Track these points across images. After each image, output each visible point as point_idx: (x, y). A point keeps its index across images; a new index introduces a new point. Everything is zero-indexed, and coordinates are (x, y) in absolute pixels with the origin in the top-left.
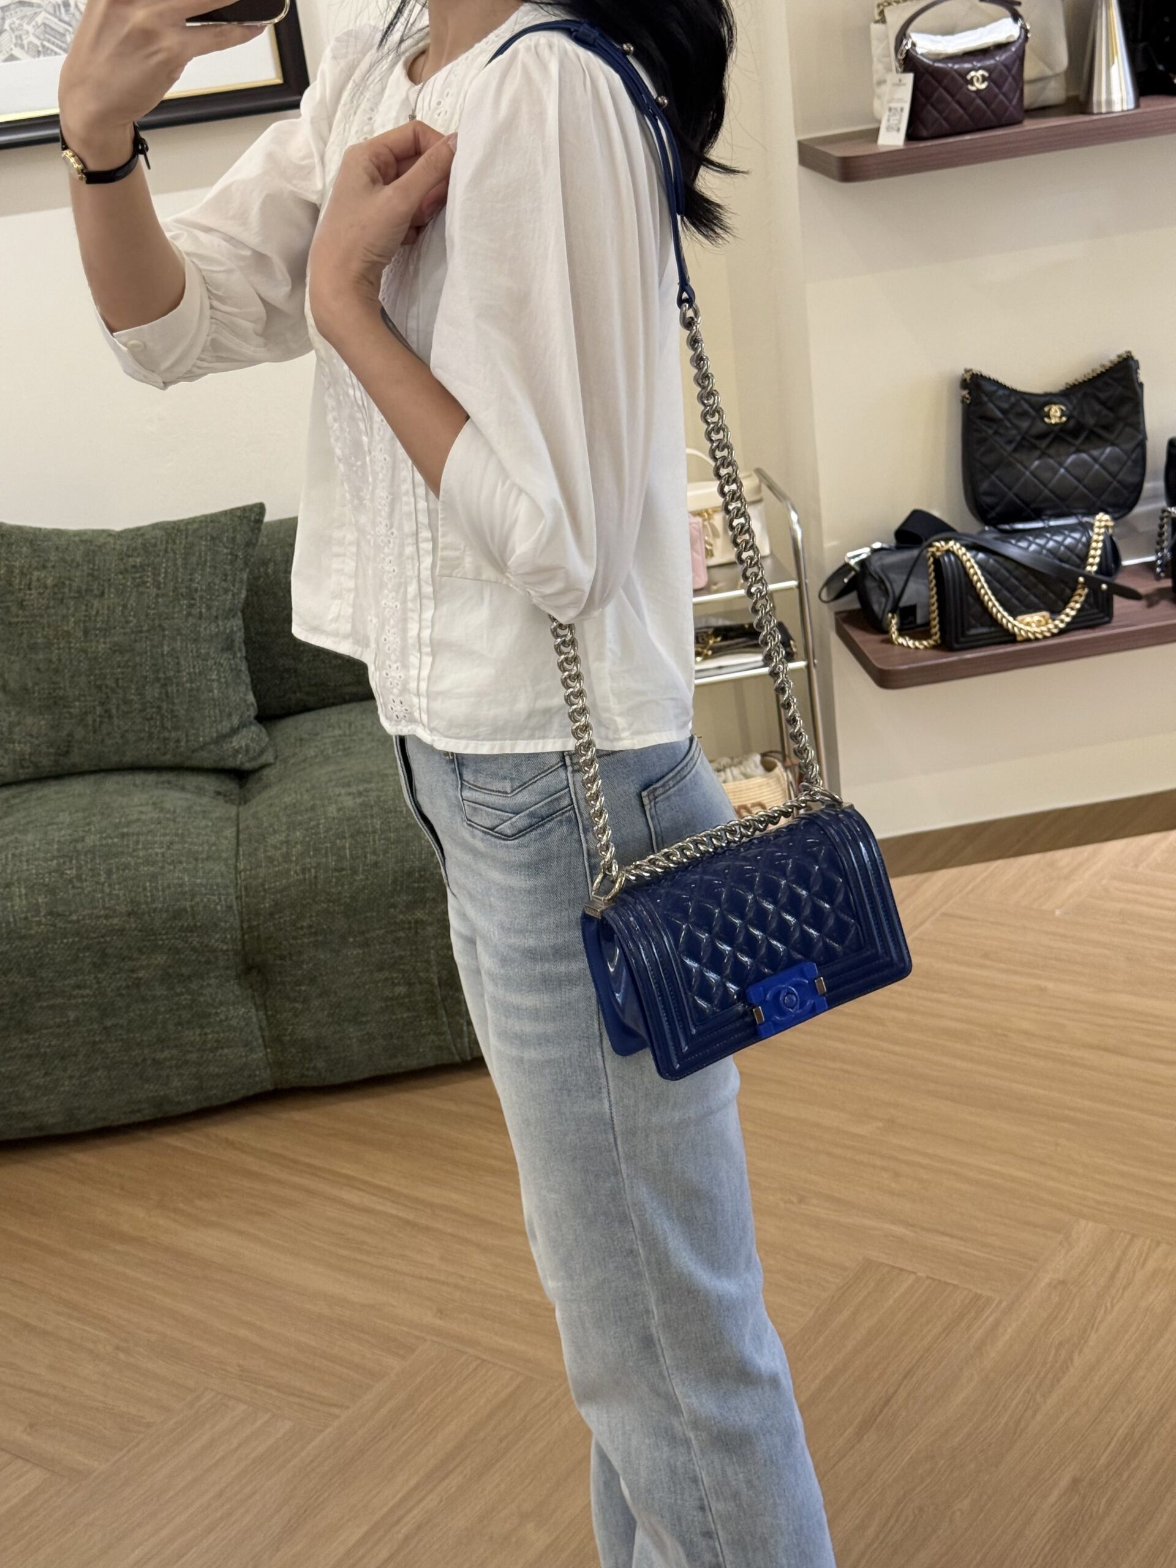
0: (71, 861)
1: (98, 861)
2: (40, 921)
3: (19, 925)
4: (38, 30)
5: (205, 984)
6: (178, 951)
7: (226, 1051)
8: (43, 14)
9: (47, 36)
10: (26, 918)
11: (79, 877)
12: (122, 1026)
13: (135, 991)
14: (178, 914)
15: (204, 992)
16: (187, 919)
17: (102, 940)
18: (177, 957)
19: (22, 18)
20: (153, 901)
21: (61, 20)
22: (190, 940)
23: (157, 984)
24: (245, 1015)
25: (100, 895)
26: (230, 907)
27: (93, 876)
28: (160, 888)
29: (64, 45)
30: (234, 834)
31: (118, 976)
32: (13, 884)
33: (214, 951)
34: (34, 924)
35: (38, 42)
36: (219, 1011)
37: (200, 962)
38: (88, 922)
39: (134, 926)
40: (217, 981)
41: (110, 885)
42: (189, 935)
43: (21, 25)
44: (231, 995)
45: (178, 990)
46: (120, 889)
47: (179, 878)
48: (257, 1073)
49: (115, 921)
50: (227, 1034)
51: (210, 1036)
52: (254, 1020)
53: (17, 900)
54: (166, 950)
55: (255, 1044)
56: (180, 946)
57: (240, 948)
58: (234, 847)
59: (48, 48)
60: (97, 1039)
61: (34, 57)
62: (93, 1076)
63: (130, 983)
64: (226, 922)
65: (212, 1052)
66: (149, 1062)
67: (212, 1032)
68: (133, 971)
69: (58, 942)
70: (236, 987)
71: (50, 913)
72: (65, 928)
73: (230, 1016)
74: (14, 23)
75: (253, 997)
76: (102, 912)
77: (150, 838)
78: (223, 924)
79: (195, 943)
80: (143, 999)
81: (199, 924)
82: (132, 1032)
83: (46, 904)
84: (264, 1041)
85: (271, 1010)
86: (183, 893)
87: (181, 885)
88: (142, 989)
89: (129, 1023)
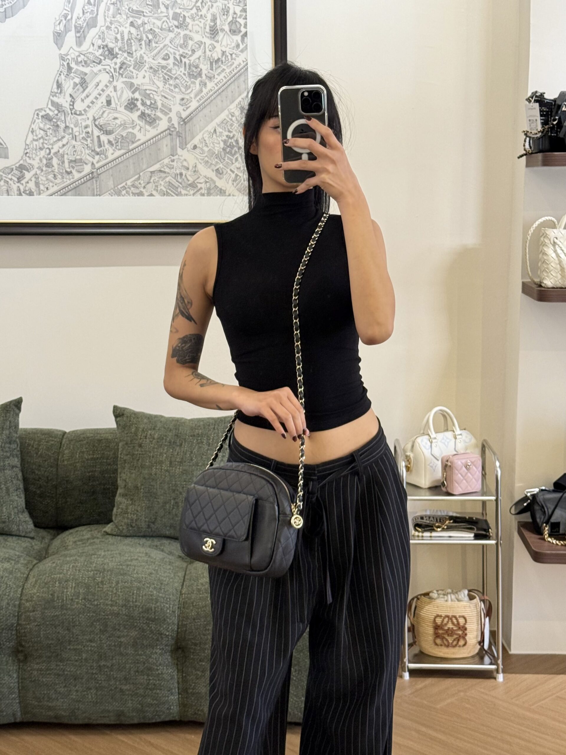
0: (100, 574)
1: (113, 576)
2: (78, 602)
3: (69, 602)
4: (166, 184)
5: (154, 652)
6: (143, 631)
7: (158, 691)
8: (170, 177)
9: (170, 187)
10: (72, 600)
11: (102, 582)
12: (108, 667)
13: (118, 649)
14: (148, 610)
15: (153, 656)
16: (151, 614)
17: (107, 617)
18: (143, 634)
19: (159, 178)
20: (136, 601)
21: (177, 181)
22: (150, 626)
23: (129, 647)
24: (171, 673)
25: (110, 593)
26: (174, 612)
27: (109, 583)
28: (141, 595)
29: (177, 193)
30: (183, 575)
31: (111, 639)
33: (162, 634)
34: (75, 603)
35: (165, 190)
36: (158, 668)
37: (153, 639)
38: (102, 606)
39: (124, 613)
40: (160, 651)
41: (117, 589)
42: (150, 622)
43: (158, 181)
44: (166, 660)
45: (140, 652)
46: (121, 592)
47: (151, 592)
48: (172, 707)
49: (115, 608)
50: (160, 682)
51: (151, 681)
52: (176, 677)
53: (70, 589)
54: (137, 629)
55: (174, 690)
56: (145, 628)
57: (175, 635)
58: (182, 581)
59: (169, 193)
60: (94, 672)
61: (162, 196)
62: (88, 692)
63: (116, 644)
64: (170, 619)
65: (150, 689)
66: (118, 690)
68: (119, 637)
69: (85, 614)
70: (169, 657)
71: (85, 599)
72: (90, 608)
73: (164, 672)
74: (155, 179)
75: (177, 664)
76: (110, 603)
77: (141, 569)
78: (168, 620)
79: (153, 628)
80: (121, 654)
81: (157, 618)
82: (113, 671)
83: (84, 593)
84: (178, 690)
85: (185, 673)
86: (152, 600)
87: (151, 595)
88: (122, 649)
89: (112, 666)
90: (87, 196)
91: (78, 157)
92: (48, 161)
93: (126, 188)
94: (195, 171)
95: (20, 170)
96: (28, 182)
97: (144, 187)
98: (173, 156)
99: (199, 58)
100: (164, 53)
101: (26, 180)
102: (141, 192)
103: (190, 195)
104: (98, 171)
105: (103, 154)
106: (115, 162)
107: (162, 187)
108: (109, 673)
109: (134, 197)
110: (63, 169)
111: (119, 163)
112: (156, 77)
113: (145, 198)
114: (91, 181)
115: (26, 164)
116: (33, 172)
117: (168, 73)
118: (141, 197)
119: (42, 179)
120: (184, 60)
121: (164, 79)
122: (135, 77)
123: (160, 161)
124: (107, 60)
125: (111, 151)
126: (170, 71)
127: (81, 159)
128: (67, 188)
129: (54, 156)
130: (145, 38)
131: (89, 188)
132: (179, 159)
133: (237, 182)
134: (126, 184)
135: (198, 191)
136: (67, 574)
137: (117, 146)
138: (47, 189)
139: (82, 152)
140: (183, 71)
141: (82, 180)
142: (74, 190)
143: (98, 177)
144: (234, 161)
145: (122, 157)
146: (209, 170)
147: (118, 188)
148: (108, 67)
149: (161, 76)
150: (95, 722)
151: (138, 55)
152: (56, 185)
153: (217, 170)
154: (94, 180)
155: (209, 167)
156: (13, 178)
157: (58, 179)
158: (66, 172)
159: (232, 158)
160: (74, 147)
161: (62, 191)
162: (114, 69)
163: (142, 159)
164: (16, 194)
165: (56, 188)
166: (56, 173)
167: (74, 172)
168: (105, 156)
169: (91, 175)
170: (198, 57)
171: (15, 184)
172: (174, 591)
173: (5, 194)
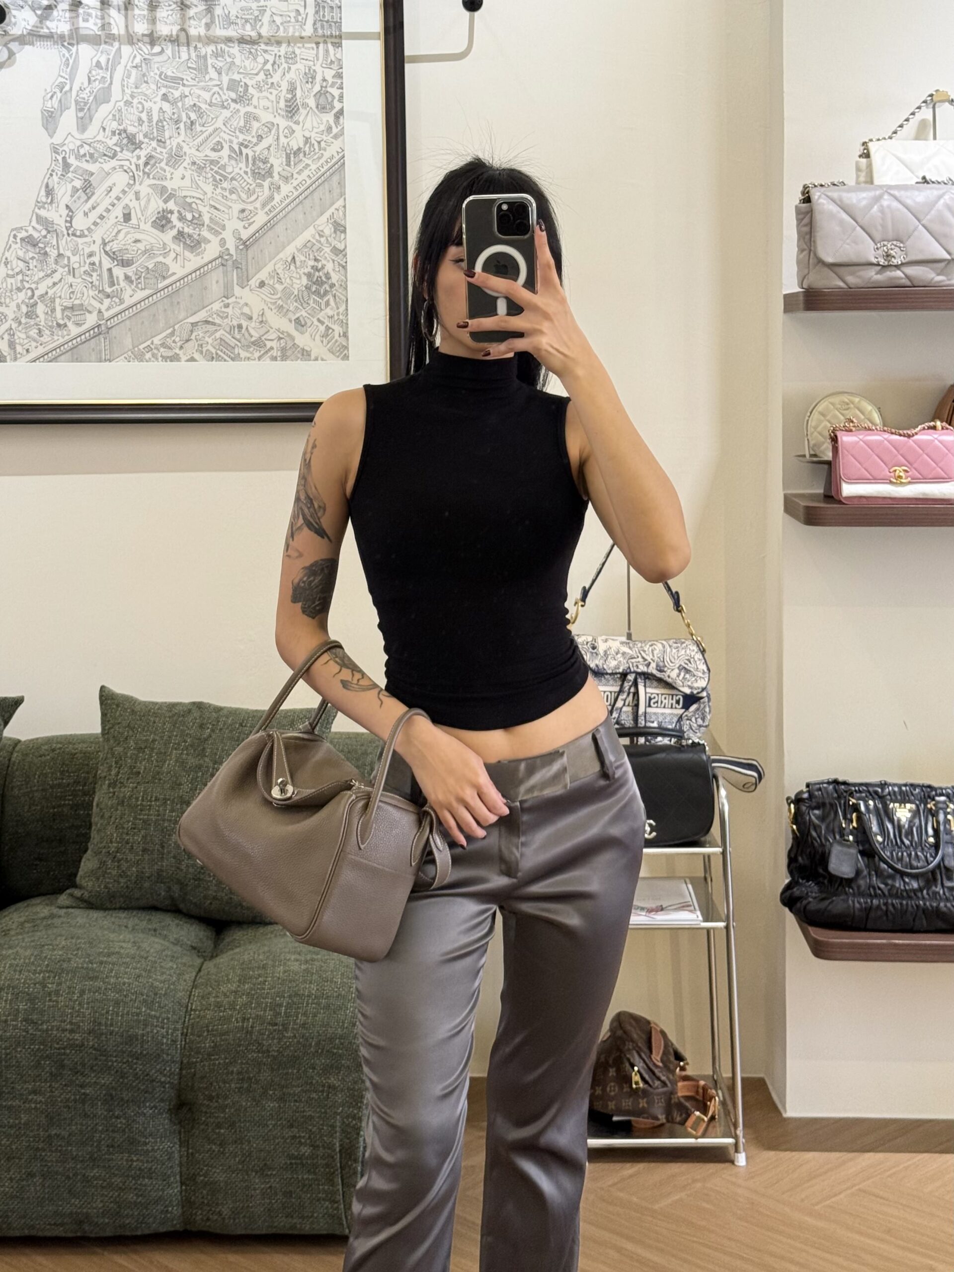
0: (54, 977)
1: (76, 981)
2: (17, 1025)
4: (216, 343)
5: (140, 1112)
6: (123, 1075)
8: (221, 332)
9: (221, 347)
11: (57, 992)
12: (63, 1138)
13: (80, 1106)
14: (130, 1040)
15: (138, 1120)
16: (136, 1046)
17: (63, 1052)
18: (121, 1080)
19: (205, 333)
20: (112, 1025)
21: (234, 337)
22: (134, 1066)
23: (99, 1103)
24: (169, 1149)
25: (70, 1011)
26: (174, 1042)
27: (69, 993)
28: (120, 1014)
29: (232, 356)
30: (193, 978)
31: (69, 1088)
33: (153, 1080)
34: (11, 1028)
35: (213, 351)
36: (147, 1140)
37: (139, 1089)
38: (55, 1033)
39: (91, 1043)
40: (151, 1111)
41: (80, 1004)
42: (135, 1061)
43: (203, 337)
44: (161, 1127)
45: (116, 1113)
46: (87, 1009)
47: (138, 1008)
48: (170, 1209)
49: (77, 1036)
51: (135, 1164)
52: (176, 1155)
54: (113, 1072)
55: (172, 1179)
56: (125, 1071)
57: (176, 1082)
58: (190, 988)
59: (220, 356)
60: (40, 1146)
61: (208, 361)
63: (78, 1097)
64: (168, 1055)
65: (134, 1178)
66: (79, 1177)
67: (138, 1160)
68: (82, 1086)
69: (27, 1047)
70: (167, 1120)
72: (35, 1035)
73: (156, 1147)
74: (199, 335)
75: (179, 1133)
76: (68, 1027)
78: (165, 1056)
79: (138, 1070)
80: (85, 1115)
81: (145, 1052)
82: (71, 1145)
83: (26, 1010)
84: (181, 1176)
85: (192, 1148)
86: (139, 1021)
87: (138, 1015)
88: (86, 1106)
89: (69, 1136)
90: (90, 361)
91: (77, 302)
92: (29, 309)
93: (152, 349)
94: (261, 322)
97: (181, 348)
98: (227, 298)
99: (268, 148)
100: (214, 141)
102: (176, 354)
104: (109, 323)
105: (117, 297)
106: (134, 308)
107: (210, 347)
109: (165, 363)
110: (52, 321)
111: (142, 311)
112: (201, 178)
113: (182, 365)
114: (97, 338)
116: (5, 326)
117: (220, 171)
118: (176, 363)
119: (20, 335)
120: (244, 151)
121: (215, 180)
122: (169, 177)
123: (207, 306)
124: (124, 152)
125: (128, 291)
126: (223, 167)
127: (81, 305)
128: (58, 350)
129: (39, 301)
130: (184, 118)
131: (93, 350)
132: (236, 302)
133: (329, 338)
134: (152, 343)
135: (266, 352)
137: (139, 283)
138: (28, 350)
139: (83, 294)
140: (244, 168)
141: (83, 337)
142: (70, 353)
143: (108, 333)
144: (323, 306)
145: (146, 301)
146: (285, 321)
147: (139, 349)
148: (127, 163)
149: (210, 175)
151: (174, 144)
152: (41, 344)
153: (297, 320)
154: (101, 336)
155: (285, 315)
157: (45, 336)
158: (58, 324)
159: (320, 301)
160: (71, 285)
161: (50, 355)
162: (136, 165)
163: (178, 303)
165: (41, 350)
166: (41, 327)
167: (70, 324)
168: (120, 300)
169: (96, 330)
170: (267, 146)
172: (176, 1008)
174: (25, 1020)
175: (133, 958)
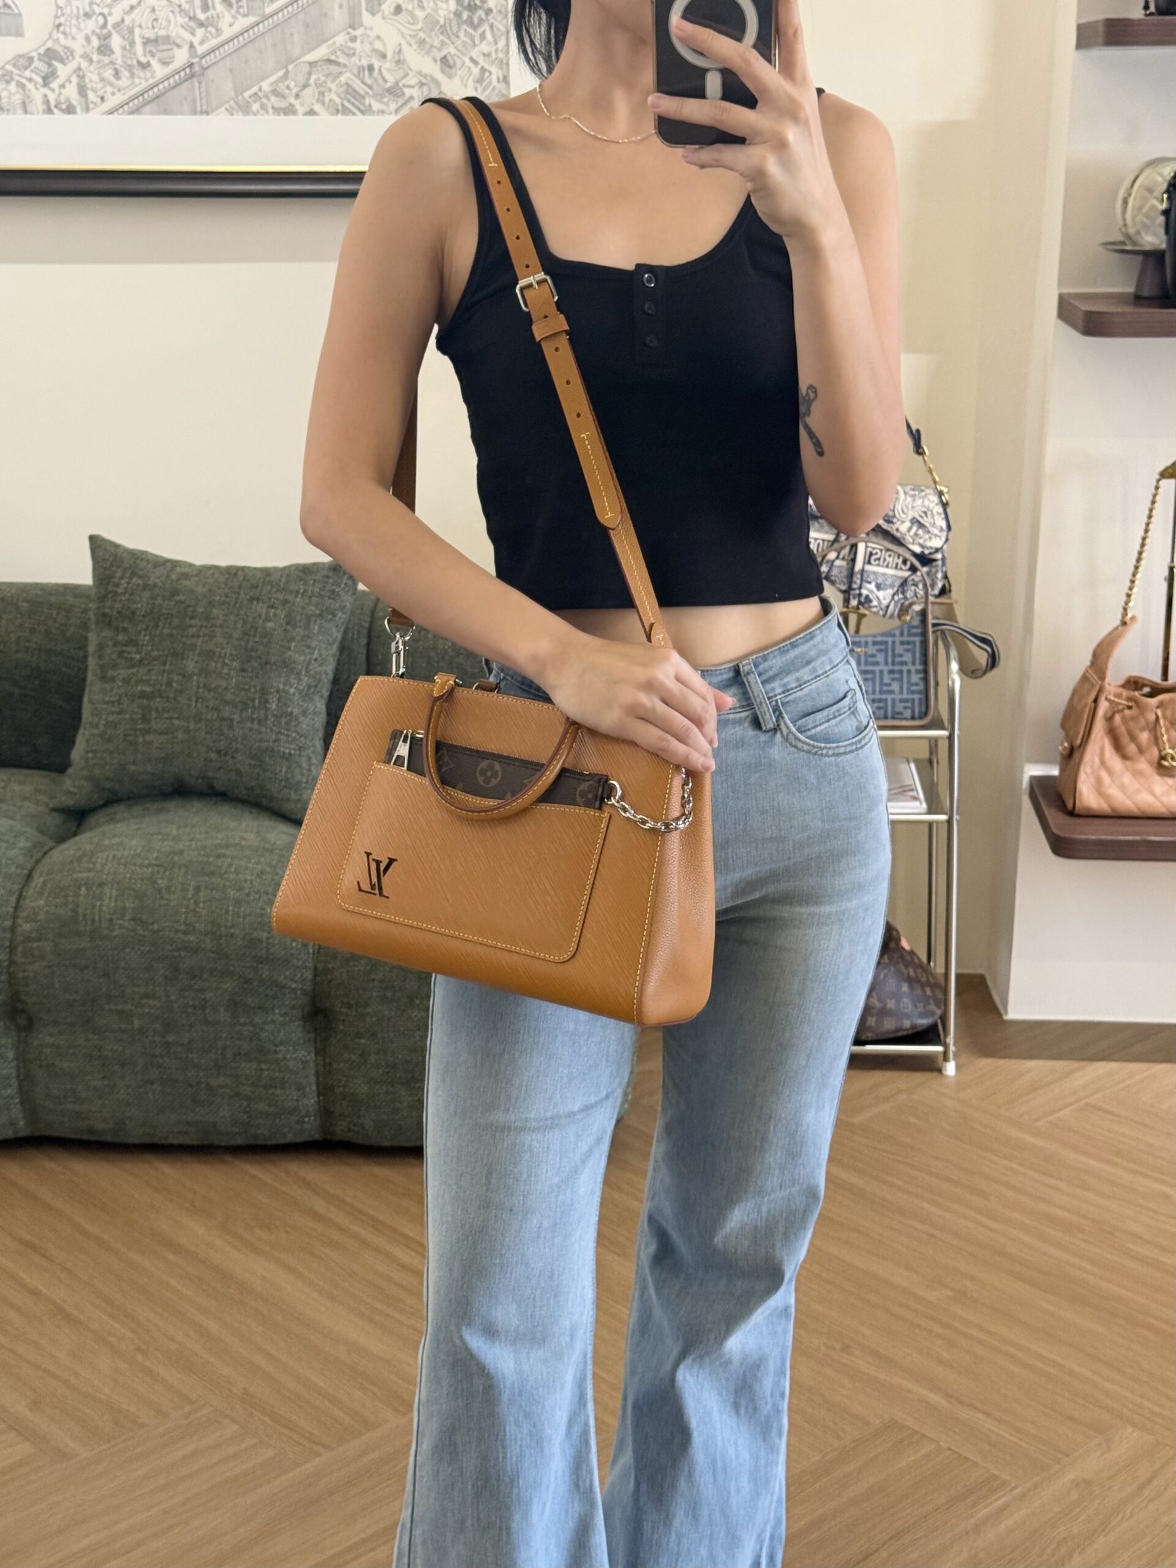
0: (165, 872)
1: (189, 877)
2: (123, 925)
3: (104, 924)
4: (341, 90)
5: (269, 1019)
6: (247, 981)
7: (278, 1092)
8: (348, 75)
9: (348, 96)
10: (111, 920)
11: (168, 888)
12: (182, 1045)
13: (200, 1012)
14: (253, 943)
15: (267, 1027)
16: (261, 950)
17: (177, 954)
18: (246, 986)
19: (327, 76)
20: (232, 926)
21: (364, 83)
22: (260, 972)
23: (222, 1010)
24: (303, 1058)
25: (184, 910)
26: (306, 946)
27: (182, 890)
28: (242, 914)
29: (362, 108)
31: (187, 993)
32: (104, 884)
33: (282, 987)
34: (117, 927)
35: (338, 101)
36: (278, 1049)
37: (266, 995)
38: (167, 933)
39: (209, 946)
40: (281, 1019)
41: (196, 903)
42: (260, 966)
43: (325, 82)
44: (293, 1035)
45: (242, 1020)
46: (204, 908)
47: (262, 908)
48: (307, 1119)
49: (192, 938)
50: (283, 1074)
51: (266, 1073)
52: (312, 1065)
53: (107, 902)
54: (236, 977)
55: (308, 1089)
56: (250, 976)
57: (309, 989)
59: (347, 108)
60: (157, 1051)
61: (332, 114)
62: (149, 1089)
63: (197, 1003)
64: (298, 960)
65: (265, 1087)
66: (203, 1086)
67: (268, 1069)
68: (202, 991)
69: (137, 948)
70: (300, 1029)
72: (145, 936)
73: (288, 1056)
74: (319, 79)
75: (315, 1042)
76: (183, 927)
77: (243, 863)
78: (294, 961)
79: (264, 976)
80: (207, 1022)
81: (271, 957)
82: (191, 1053)
83: (133, 909)
85: (330, 1057)
87: (262, 916)
88: (207, 1011)
89: (190, 1042)
90: (182, 114)
91: (162, 33)
92: (102, 42)
93: (260, 98)
94: (398, 62)
95: (47, 60)
96: (63, 86)
97: (297, 96)
98: (354, 29)
101: (59, 81)
102: (291, 105)
103: (390, 113)
104: (204, 61)
105: (213, 26)
106: (236, 41)
107: (333, 96)
108: (184, 1056)
109: (277, 117)
110: (132, 59)
111: (245, 45)
113: (299, 120)
114: (189, 82)
115: (59, 49)
116: (72, 65)
118: (291, 118)
119: (92, 77)
123: (328, 40)
125: (227, 18)
127: (168, 37)
128: (141, 98)
129: (113, 32)
131: (186, 98)
132: (365, 34)
133: (485, 84)
134: (260, 89)
135: (405, 104)
136: (102, 871)
137: (241, 7)
138: (102, 98)
139: (169, 22)
141: (171, 80)
142: (156, 102)
143: (203, 75)
144: (477, 41)
145: (251, 32)
146: (428, 60)
147: (243, 98)
150: (163, 1142)
152: (119, 90)
153: (444, 60)
154: (195, 80)
155: (428, 53)
156: (34, 76)
157: (123, 79)
158: (140, 63)
159: (473, 33)
160: (153, 10)
161: (131, 104)
163: (292, 35)
164: (41, 111)
165: (119, 98)
166: (118, 67)
167: (154, 63)
168: (217, 30)
169: (188, 70)
171: (37, 89)
173: (20, 112)
174: (134, 919)
175: (257, 851)
